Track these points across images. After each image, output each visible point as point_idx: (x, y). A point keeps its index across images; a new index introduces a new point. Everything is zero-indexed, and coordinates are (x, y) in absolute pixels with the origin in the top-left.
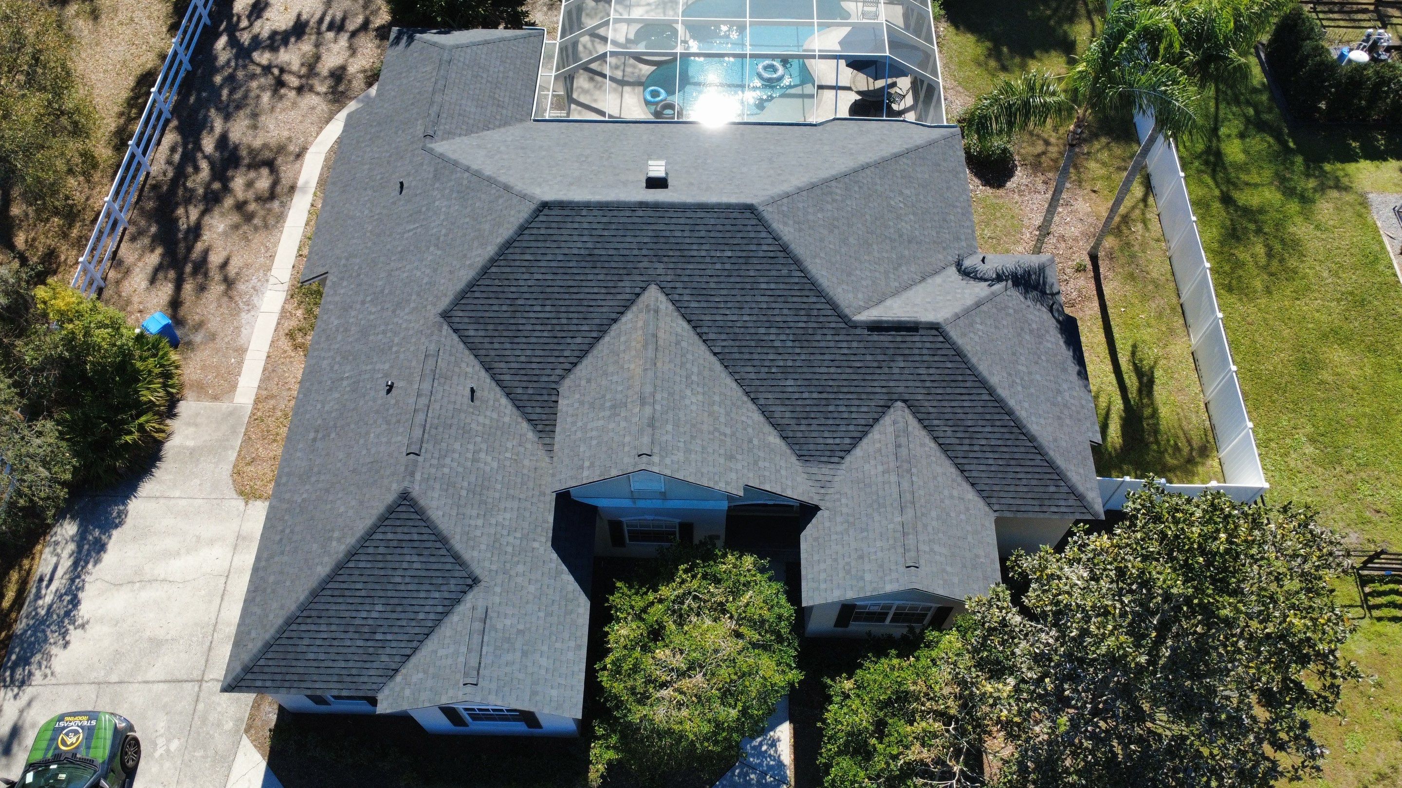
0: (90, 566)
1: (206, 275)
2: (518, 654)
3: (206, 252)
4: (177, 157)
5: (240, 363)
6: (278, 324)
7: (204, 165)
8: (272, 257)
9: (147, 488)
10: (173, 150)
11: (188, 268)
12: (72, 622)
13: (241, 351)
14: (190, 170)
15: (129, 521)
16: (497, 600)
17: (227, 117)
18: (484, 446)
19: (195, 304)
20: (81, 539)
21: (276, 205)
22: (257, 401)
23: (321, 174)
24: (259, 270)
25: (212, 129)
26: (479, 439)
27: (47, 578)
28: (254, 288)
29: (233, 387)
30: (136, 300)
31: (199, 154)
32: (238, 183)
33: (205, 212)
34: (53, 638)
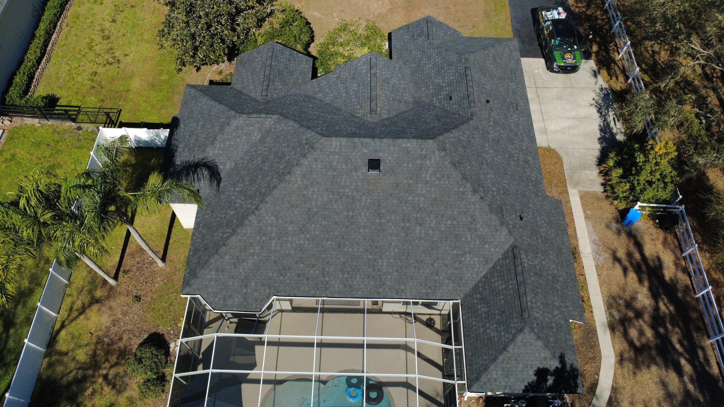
0: (602, 124)
1: (631, 263)
3: (641, 281)
4: (700, 353)
5: (584, 212)
6: (576, 232)
7: (678, 346)
8: (599, 275)
9: (597, 153)
10: (707, 360)
11: (644, 268)
12: (595, 106)
13: (587, 217)
14: (685, 343)
15: (597, 141)
16: (425, 43)
17: (687, 393)
18: (441, 84)
19: (628, 245)
20: (613, 135)
21: (617, 315)
22: (567, 193)
23: (597, 339)
24: (603, 266)
25: (692, 381)
26: (444, 85)
27: (616, 121)
28: (600, 255)
29: (582, 198)
30: (660, 246)
31: (687, 356)
32: (649, 333)
33: (657, 309)
34: (600, 101)
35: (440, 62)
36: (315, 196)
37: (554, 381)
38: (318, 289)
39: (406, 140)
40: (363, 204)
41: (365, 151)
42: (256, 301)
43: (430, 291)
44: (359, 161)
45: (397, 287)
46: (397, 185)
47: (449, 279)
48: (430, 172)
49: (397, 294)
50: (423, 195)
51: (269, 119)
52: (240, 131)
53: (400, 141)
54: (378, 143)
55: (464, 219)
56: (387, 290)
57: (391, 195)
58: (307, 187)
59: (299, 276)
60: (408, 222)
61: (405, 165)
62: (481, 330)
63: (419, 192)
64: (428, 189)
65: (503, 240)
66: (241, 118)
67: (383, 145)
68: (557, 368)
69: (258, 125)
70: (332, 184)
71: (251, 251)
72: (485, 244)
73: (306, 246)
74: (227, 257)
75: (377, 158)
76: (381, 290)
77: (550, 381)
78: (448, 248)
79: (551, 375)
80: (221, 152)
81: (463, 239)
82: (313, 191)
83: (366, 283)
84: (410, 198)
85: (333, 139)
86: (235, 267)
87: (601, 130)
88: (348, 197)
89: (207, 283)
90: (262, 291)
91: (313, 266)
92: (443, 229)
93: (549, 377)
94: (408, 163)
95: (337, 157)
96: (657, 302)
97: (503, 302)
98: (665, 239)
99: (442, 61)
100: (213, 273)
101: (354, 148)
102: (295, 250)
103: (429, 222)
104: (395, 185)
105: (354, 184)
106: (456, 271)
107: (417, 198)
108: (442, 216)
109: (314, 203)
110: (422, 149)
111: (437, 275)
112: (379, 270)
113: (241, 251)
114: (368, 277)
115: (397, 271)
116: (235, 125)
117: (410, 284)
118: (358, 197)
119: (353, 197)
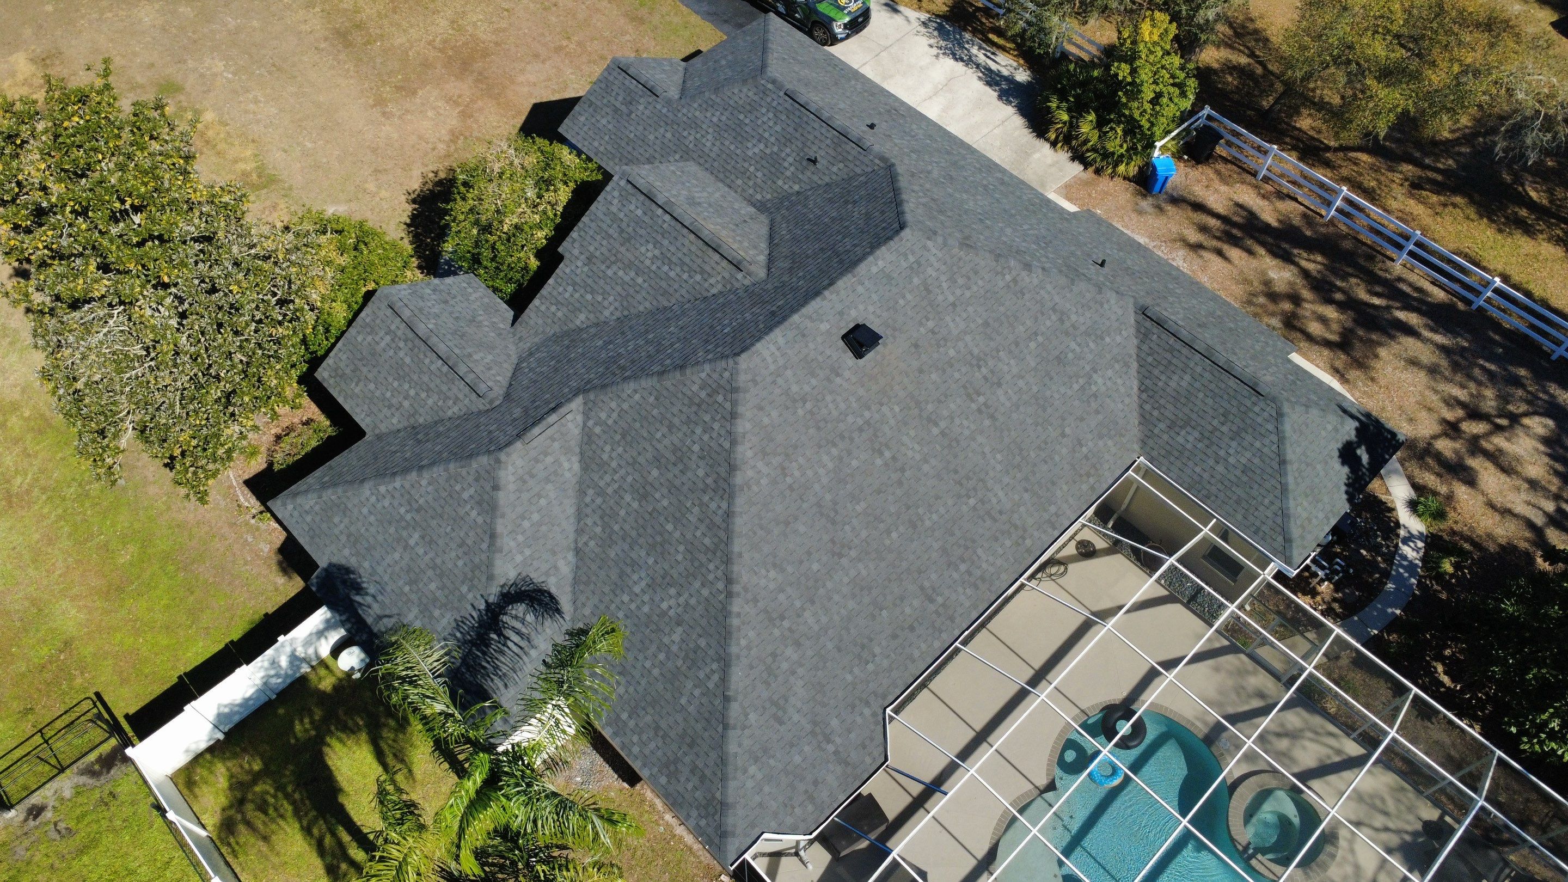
0: (980, 75)
1: (1218, 239)
2: (618, 105)
3: (1250, 252)
4: (1405, 288)
7: (1376, 301)
9: (1018, 121)
10: (1419, 290)
11: (1235, 231)
12: (943, 54)
14: (1378, 289)
15: (1000, 104)
16: (659, 107)
17: (1443, 349)
18: (768, 151)
19: (1189, 218)
20: (1010, 80)
21: (1276, 322)
25: (1432, 330)
26: (775, 149)
27: (992, 57)
29: (1069, 199)
30: (1223, 188)
31: (1398, 305)
32: (1331, 312)
33: (1305, 274)
34: (942, 43)
35: (723, 118)
36: (810, 473)
37: (1368, 452)
38: (941, 631)
39: (871, 258)
40: (892, 422)
41: (824, 327)
42: (864, 747)
43: (1092, 480)
44: (828, 352)
45: (1046, 516)
46: (916, 346)
47: (1101, 437)
48: (945, 285)
49: (1054, 529)
50: (965, 333)
51: (569, 417)
52: (531, 483)
53: (862, 268)
54: (834, 297)
55: (1048, 323)
56: (1036, 534)
57: (921, 371)
58: (783, 469)
59: (895, 636)
60: (979, 394)
61: (902, 302)
62: (1220, 468)
63: (955, 332)
64: (964, 315)
65: (1120, 312)
66: (514, 456)
67: (843, 293)
68: (1357, 429)
69: (556, 445)
70: (819, 429)
71: (785, 666)
72: (1103, 339)
73: (864, 573)
74: (752, 717)
75: (852, 325)
76: (1028, 542)
77: (1364, 455)
78: (1063, 390)
79: (1359, 447)
80: (528, 552)
81: (1070, 356)
82: (801, 467)
83: (1000, 551)
84: (952, 352)
85: (759, 346)
86: (781, 722)
87: (989, 84)
88: (861, 430)
89: (758, 799)
90: (859, 720)
91: (902, 599)
92: (1033, 364)
93: (1359, 452)
94: (904, 297)
95: (789, 373)
96: (1297, 265)
97: (1209, 401)
98: (1218, 173)
99: (727, 113)
100: (752, 770)
101: (804, 336)
102: (854, 596)
103: (1006, 368)
104: (913, 350)
105: (852, 399)
106: (1100, 417)
107: (961, 344)
108: (1017, 344)
109: (817, 487)
110: (905, 255)
111: (1081, 446)
112: (1001, 512)
113: (768, 684)
114: (996, 539)
115: (1026, 490)
116: (512, 479)
117: (1059, 493)
118: (877, 416)
119: (867, 423)
